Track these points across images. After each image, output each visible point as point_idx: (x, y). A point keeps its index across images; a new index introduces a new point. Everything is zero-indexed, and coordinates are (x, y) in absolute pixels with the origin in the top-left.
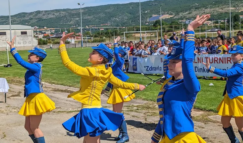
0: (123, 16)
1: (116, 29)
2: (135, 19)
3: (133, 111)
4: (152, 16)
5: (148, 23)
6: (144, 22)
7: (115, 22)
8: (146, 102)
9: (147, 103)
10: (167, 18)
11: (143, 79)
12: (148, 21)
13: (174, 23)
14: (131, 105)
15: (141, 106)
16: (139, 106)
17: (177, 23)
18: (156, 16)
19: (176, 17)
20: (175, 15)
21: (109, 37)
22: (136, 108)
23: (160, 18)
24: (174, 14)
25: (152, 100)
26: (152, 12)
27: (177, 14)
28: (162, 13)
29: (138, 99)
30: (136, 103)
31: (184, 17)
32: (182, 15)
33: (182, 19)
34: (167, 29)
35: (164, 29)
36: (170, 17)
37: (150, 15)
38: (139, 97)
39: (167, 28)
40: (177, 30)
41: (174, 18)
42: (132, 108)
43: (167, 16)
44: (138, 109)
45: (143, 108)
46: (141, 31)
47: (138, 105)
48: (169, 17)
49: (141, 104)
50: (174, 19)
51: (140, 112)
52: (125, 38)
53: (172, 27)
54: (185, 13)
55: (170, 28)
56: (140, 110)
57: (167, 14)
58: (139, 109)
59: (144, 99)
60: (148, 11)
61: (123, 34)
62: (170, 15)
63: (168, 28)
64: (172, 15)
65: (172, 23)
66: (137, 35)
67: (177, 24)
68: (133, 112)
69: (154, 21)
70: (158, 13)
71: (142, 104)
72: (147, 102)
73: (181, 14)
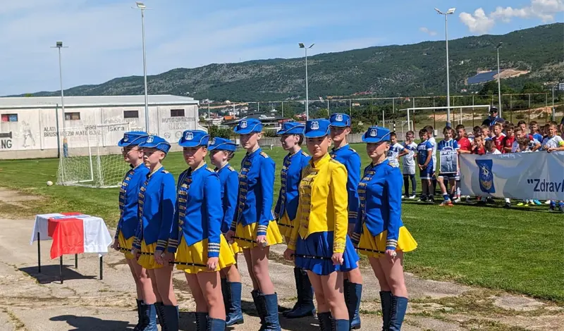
0: (406, 73)
1: (390, 104)
2: (435, 80)
3: (429, 315)
4: (476, 73)
5: (466, 88)
6: (457, 88)
7: (385, 86)
8: (465, 288)
9: (470, 293)
10: (514, 76)
11: (458, 225)
12: (466, 84)
13: (530, 88)
14: (424, 298)
15: (452, 299)
16: (446, 299)
17: (539, 89)
18: (487, 72)
19: (534, 75)
20: (534, 70)
21: (371, 121)
22: (439, 306)
23: (495, 76)
24: (530, 68)
25: (482, 286)
26: (476, 64)
27: (538, 66)
28: (501, 64)
29: (444, 280)
30: (438, 292)
31: (556, 74)
32: (549, 68)
33: (550, 80)
34: (512, 103)
35: (505, 102)
36: (521, 76)
37: (471, 71)
38: (445, 274)
39: (513, 99)
40: (537, 105)
41: (530, 77)
42: (427, 306)
43: (513, 73)
44: (443, 311)
45: (459, 305)
46: (449, 107)
47: (443, 299)
48: (518, 75)
49: (450, 296)
50: (530, 80)
51: (448, 321)
52: (410, 123)
53: (525, 98)
54: (556, 66)
55: (520, 101)
56: (450, 312)
57: (513, 67)
58: (446, 309)
59: (459, 282)
60: (468, 61)
61: (404, 115)
62: (520, 69)
63: (515, 101)
64: (524, 69)
65: (525, 88)
66: (438, 117)
67: (537, 90)
68: (431, 318)
69: (482, 83)
70: (491, 65)
71: (453, 295)
72: (470, 288)
73: (547, 68)
